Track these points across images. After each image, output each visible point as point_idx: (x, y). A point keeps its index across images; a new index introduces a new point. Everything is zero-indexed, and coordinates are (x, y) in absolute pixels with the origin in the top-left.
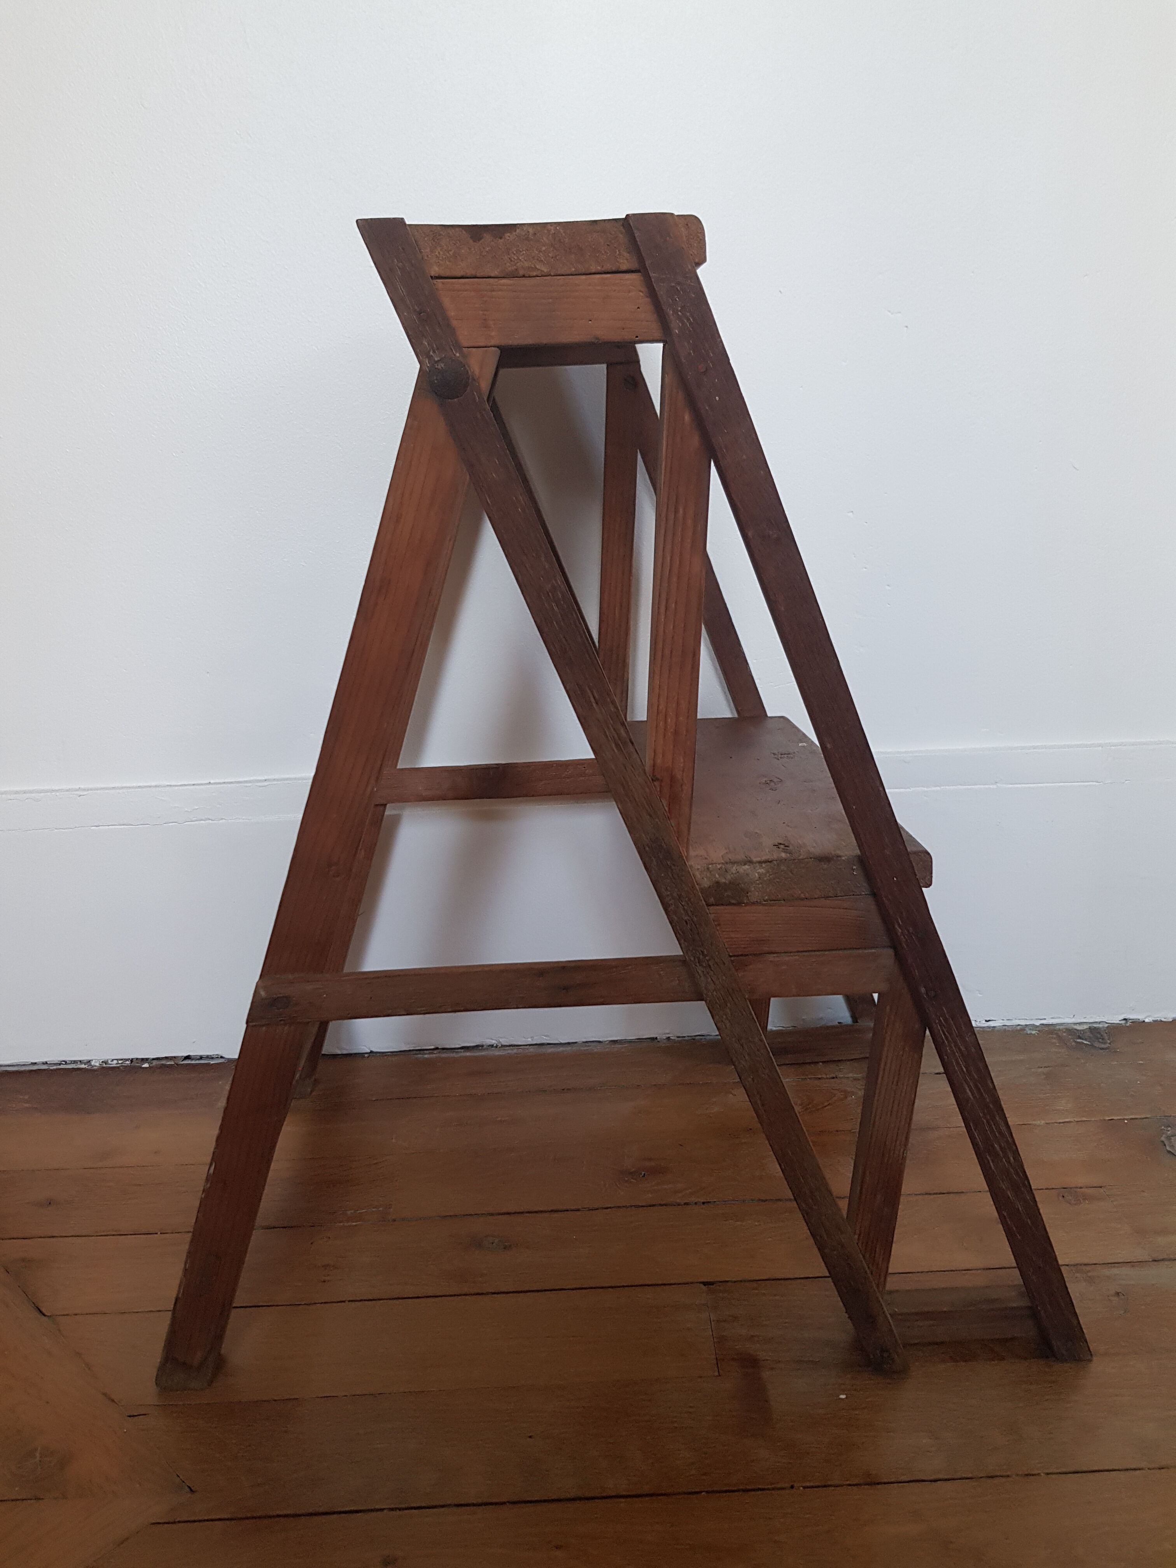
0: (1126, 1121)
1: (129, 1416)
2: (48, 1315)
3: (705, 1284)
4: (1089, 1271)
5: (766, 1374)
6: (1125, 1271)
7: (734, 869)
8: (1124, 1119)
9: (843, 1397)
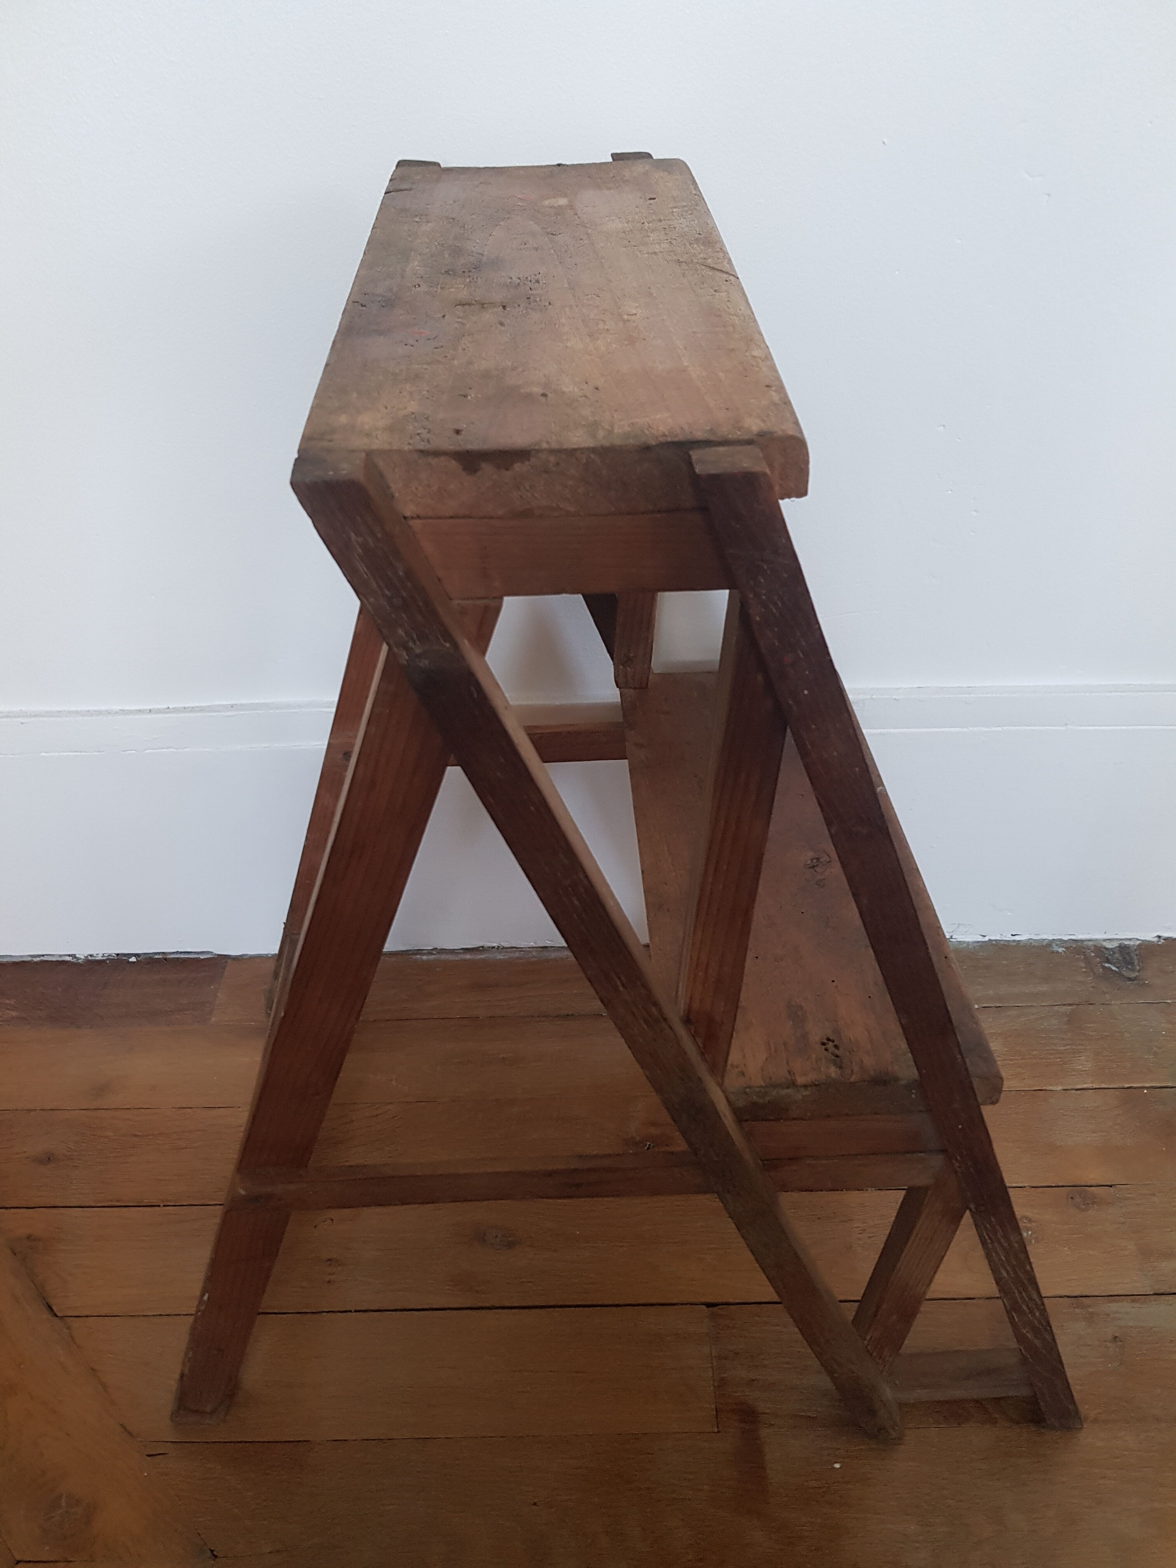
0: (1145, 1091)
1: (149, 1456)
2: (59, 1315)
3: (709, 1305)
4: (1089, 1306)
5: (765, 1432)
6: (1125, 1306)
7: (774, 1093)
8: (1144, 1088)
9: (837, 1466)
